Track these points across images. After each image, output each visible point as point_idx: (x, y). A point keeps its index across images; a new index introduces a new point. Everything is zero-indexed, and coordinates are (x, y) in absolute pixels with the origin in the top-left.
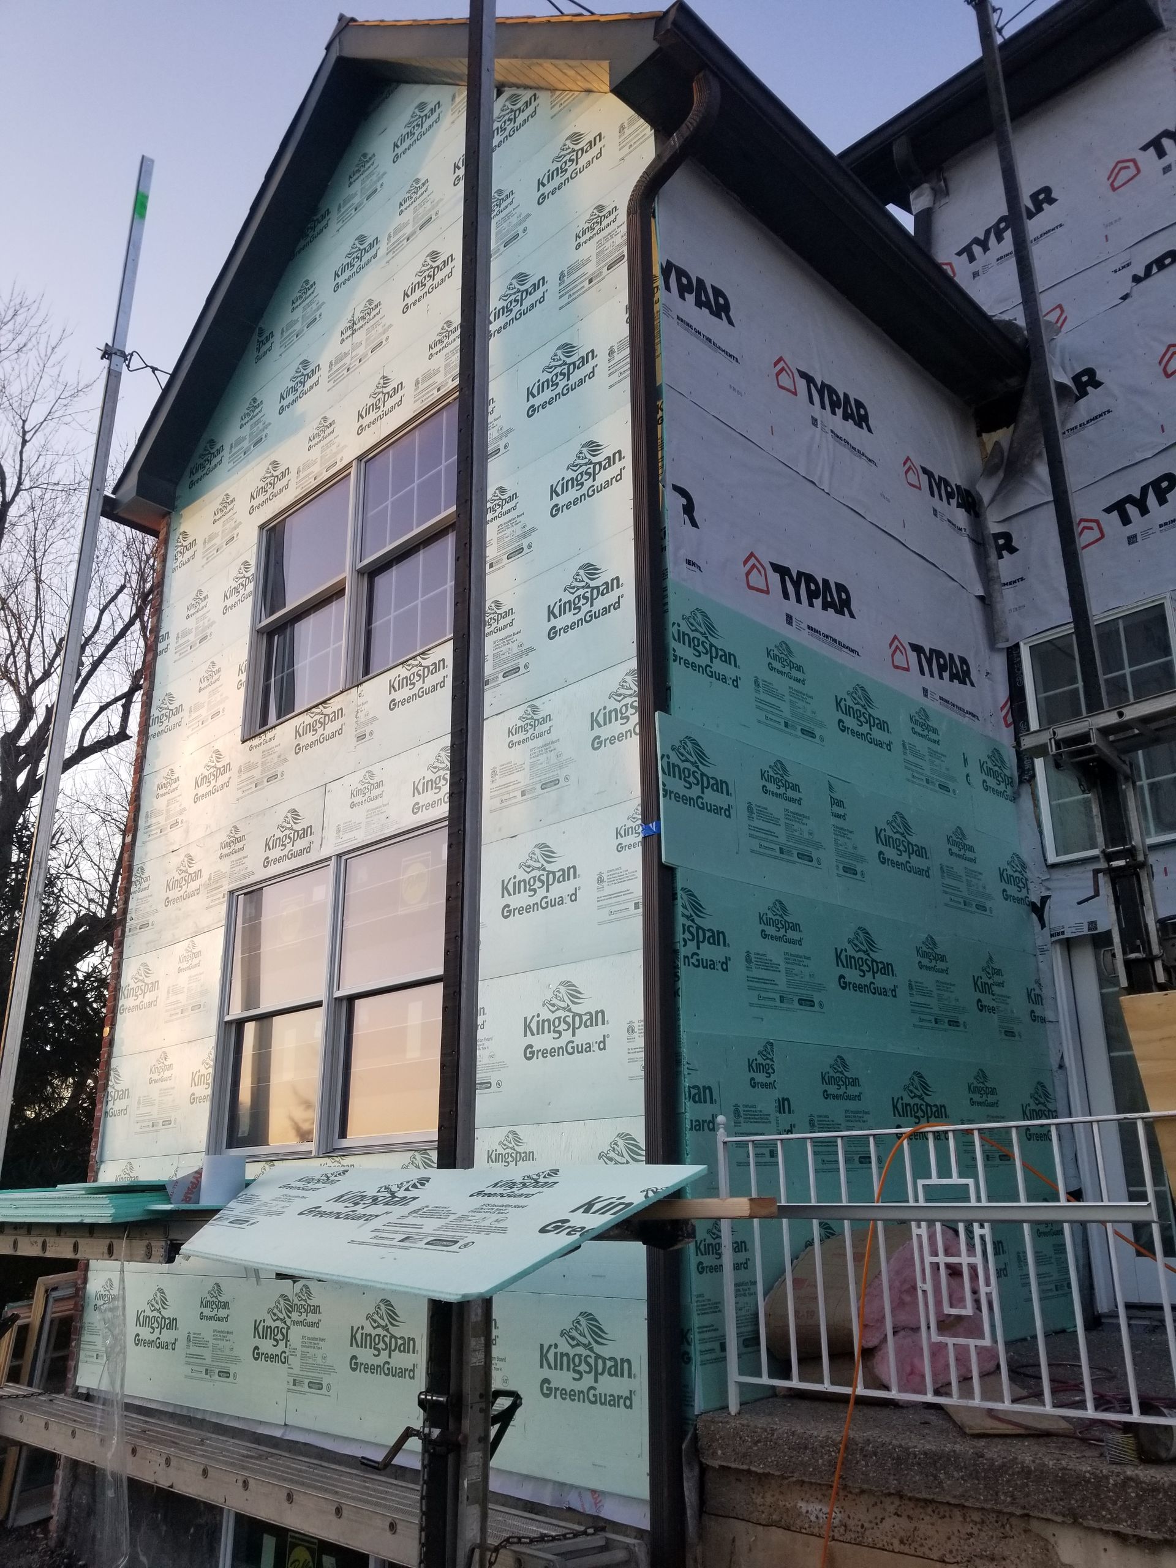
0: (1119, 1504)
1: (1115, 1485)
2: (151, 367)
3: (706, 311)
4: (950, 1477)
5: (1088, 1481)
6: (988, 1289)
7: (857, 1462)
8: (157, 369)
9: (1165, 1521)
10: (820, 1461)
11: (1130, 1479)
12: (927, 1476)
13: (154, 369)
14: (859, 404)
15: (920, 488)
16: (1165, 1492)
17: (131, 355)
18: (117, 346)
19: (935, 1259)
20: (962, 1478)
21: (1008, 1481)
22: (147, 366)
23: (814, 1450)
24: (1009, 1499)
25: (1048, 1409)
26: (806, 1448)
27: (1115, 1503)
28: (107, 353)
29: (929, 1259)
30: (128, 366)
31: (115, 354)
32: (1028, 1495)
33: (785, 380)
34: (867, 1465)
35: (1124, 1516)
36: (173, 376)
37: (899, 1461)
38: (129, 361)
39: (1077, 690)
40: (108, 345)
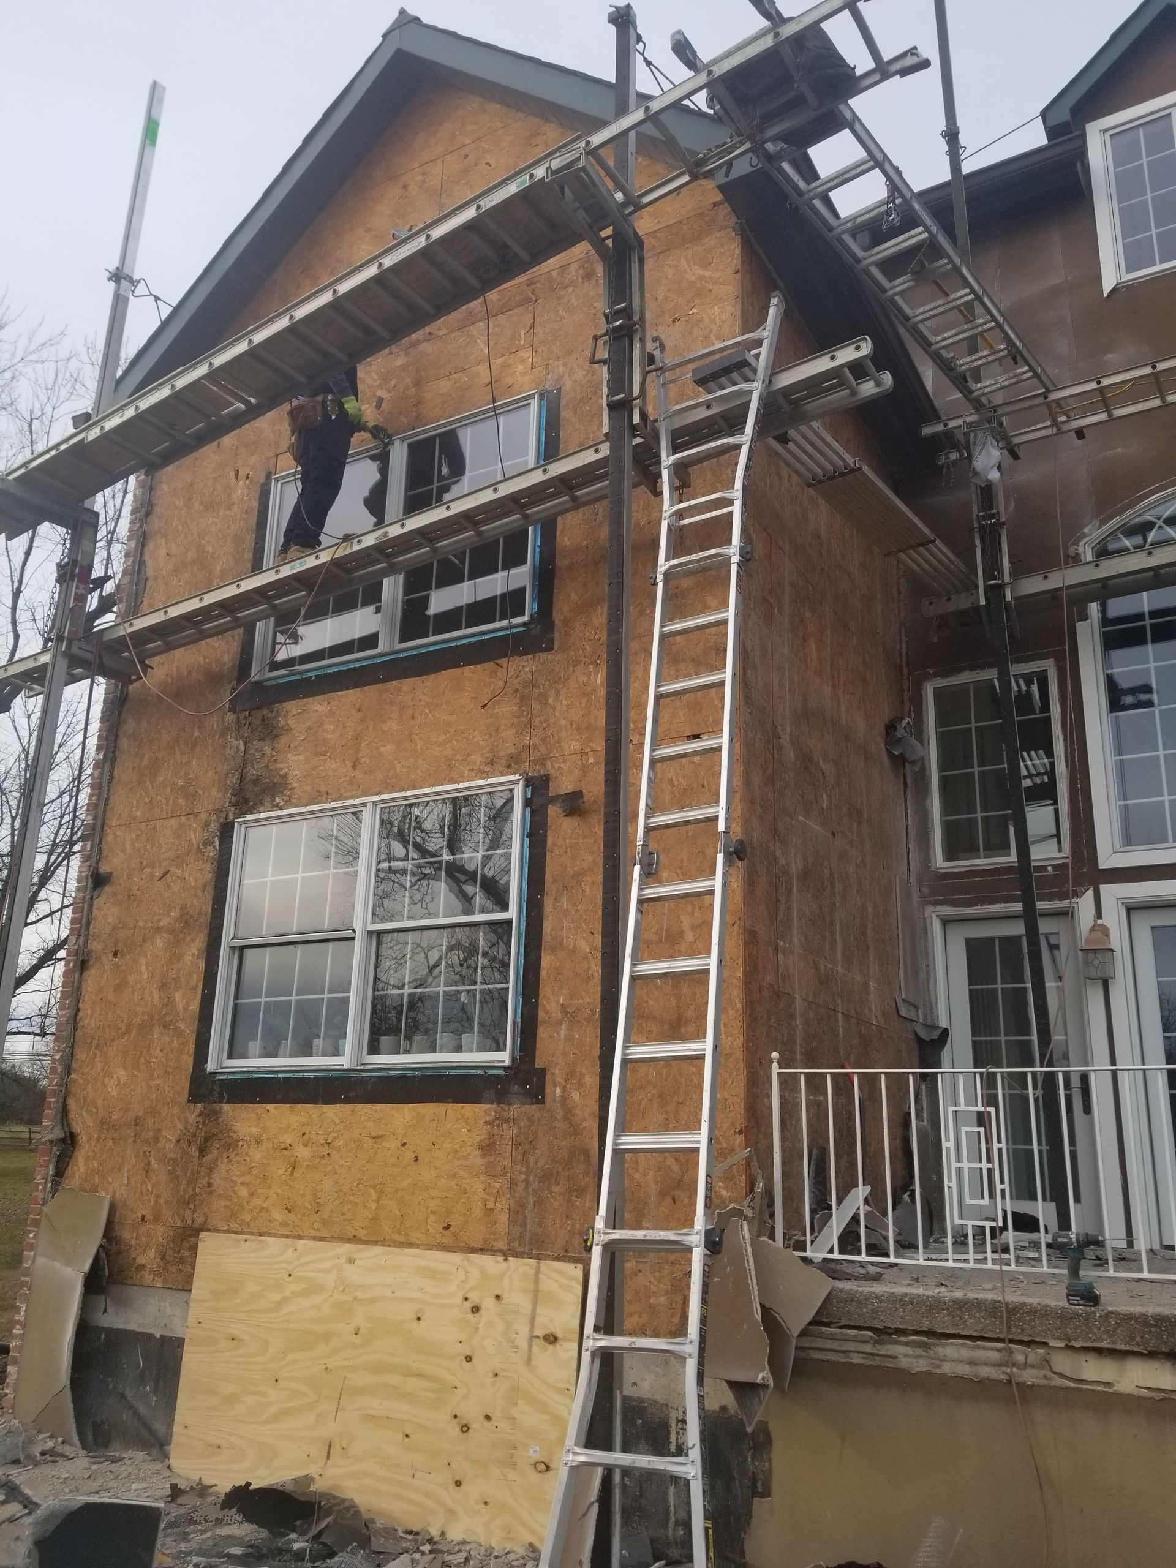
0: (1102, 1329)
1: (1101, 1317)
2: (155, 296)
4: (972, 1317)
5: (1081, 1315)
6: (1002, 1187)
7: (897, 1309)
8: (160, 299)
9: (1134, 1338)
10: (864, 1310)
11: (1112, 1312)
12: (954, 1317)
13: (157, 299)
16: (1136, 1321)
17: (138, 282)
18: (125, 272)
19: (959, 1165)
20: (983, 1317)
21: (1019, 1319)
22: (151, 294)
23: (859, 1302)
24: (1019, 1331)
25: (1045, 1269)
26: (852, 1301)
27: (1099, 1329)
28: (116, 277)
29: (955, 1165)
30: (133, 292)
31: (124, 278)
32: (1034, 1327)
34: (904, 1312)
35: (1105, 1337)
36: (177, 310)
37: (931, 1306)
38: (136, 287)
39: (970, 729)
40: (118, 268)
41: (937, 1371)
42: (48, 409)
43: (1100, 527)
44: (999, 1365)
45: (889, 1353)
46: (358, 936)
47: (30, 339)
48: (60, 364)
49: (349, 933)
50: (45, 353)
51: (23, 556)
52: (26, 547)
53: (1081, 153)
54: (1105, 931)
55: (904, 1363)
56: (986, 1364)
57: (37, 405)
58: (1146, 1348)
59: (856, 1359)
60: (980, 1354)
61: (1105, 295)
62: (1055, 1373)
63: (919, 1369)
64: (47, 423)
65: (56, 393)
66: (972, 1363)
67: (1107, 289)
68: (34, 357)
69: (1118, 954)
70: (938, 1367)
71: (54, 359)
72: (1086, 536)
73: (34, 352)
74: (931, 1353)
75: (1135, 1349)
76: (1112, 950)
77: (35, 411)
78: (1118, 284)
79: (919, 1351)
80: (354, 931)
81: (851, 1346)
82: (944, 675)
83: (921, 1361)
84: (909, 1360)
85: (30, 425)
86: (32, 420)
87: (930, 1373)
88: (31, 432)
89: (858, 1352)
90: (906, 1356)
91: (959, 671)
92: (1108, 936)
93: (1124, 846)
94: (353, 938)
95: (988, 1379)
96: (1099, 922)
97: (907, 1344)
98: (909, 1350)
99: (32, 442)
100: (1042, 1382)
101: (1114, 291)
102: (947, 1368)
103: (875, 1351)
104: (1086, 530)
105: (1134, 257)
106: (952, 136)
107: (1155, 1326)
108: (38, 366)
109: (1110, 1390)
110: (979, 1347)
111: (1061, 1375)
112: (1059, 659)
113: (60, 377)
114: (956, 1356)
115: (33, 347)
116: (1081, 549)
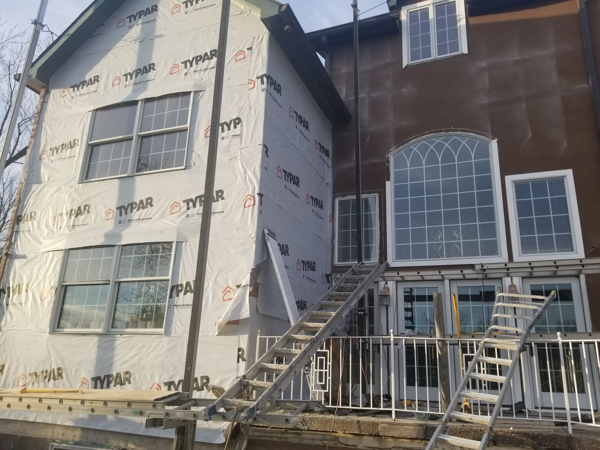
3: (276, 91)
8: (53, 33)
9: (365, 430)
13: (52, 33)
14: (307, 122)
15: (318, 149)
16: (366, 424)
17: (44, 26)
18: (39, 21)
19: (316, 370)
21: (330, 424)
22: (49, 31)
24: (329, 428)
27: (354, 427)
28: (35, 23)
30: (42, 29)
31: (39, 24)
32: (334, 426)
33: (291, 114)
36: (60, 38)
38: (43, 28)
39: (350, 216)
40: (36, 19)
41: (301, 443)
42: (17, 62)
43: (396, 149)
44: (321, 440)
45: (286, 437)
46: (111, 283)
47: (10, 33)
48: (23, 44)
49: (108, 282)
50: (16, 39)
51: (3, 120)
52: (5, 116)
53: (398, 17)
54: (388, 289)
55: (290, 440)
56: (317, 440)
57: (13, 59)
58: (368, 433)
59: (275, 439)
60: (316, 436)
61: (403, 68)
62: (340, 442)
63: (296, 442)
64: (16, 67)
65: (21, 55)
66: (313, 439)
67: (404, 66)
68: (11, 40)
69: (391, 297)
70: (302, 441)
71: (21, 42)
72: (391, 151)
73: (13, 38)
74: (300, 436)
75: (365, 434)
76: (390, 296)
77: (12, 61)
78: (408, 64)
79: (296, 436)
80: (109, 281)
81: (274, 435)
82: (342, 196)
83: (296, 440)
84: (292, 439)
85: (9, 67)
86: (10, 65)
87: (299, 444)
88: (9, 70)
89: (276, 437)
90: (291, 438)
91: (347, 195)
92: (389, 290)
93: (396, 259)
94: (109, 284)
95: (317, 445)
96: (386, 285)
97: (292, 433)
98: (293, 436)
99: (9, 74)
100: (335, 446)
101: (406, 67)
102: (305, 442)
103: (282, 436)
104: (391, 150)
105: (414, 56)
106: (355, 6)
107: (372, 426)
108: (14, 44)
109: (356, 448)
110: (315, 434)
111: (341, 443)
112: (380, 193)
113: (23, 49)
114: (308, 437)
115: (11, 36)
116: (389, 156)
